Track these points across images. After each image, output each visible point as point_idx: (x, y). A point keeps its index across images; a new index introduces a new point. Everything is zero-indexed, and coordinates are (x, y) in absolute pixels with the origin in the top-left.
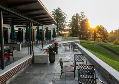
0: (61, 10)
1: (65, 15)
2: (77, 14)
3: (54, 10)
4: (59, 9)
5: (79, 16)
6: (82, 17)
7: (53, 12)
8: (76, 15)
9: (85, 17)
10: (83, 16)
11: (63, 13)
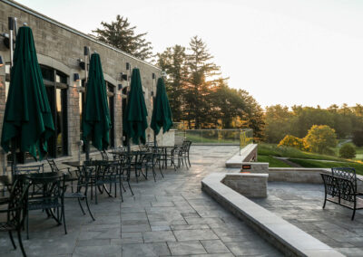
0: (128, 28)
1: (146, 45)
2: (178, 48)
3: (105, 25)
4: (121, 22)
5: (184, 55)
6: (198, 59)
7: (99, 31)
8: (173, 52)
9: (206, 58)
10: (199, 54)
11: (136, 38)
